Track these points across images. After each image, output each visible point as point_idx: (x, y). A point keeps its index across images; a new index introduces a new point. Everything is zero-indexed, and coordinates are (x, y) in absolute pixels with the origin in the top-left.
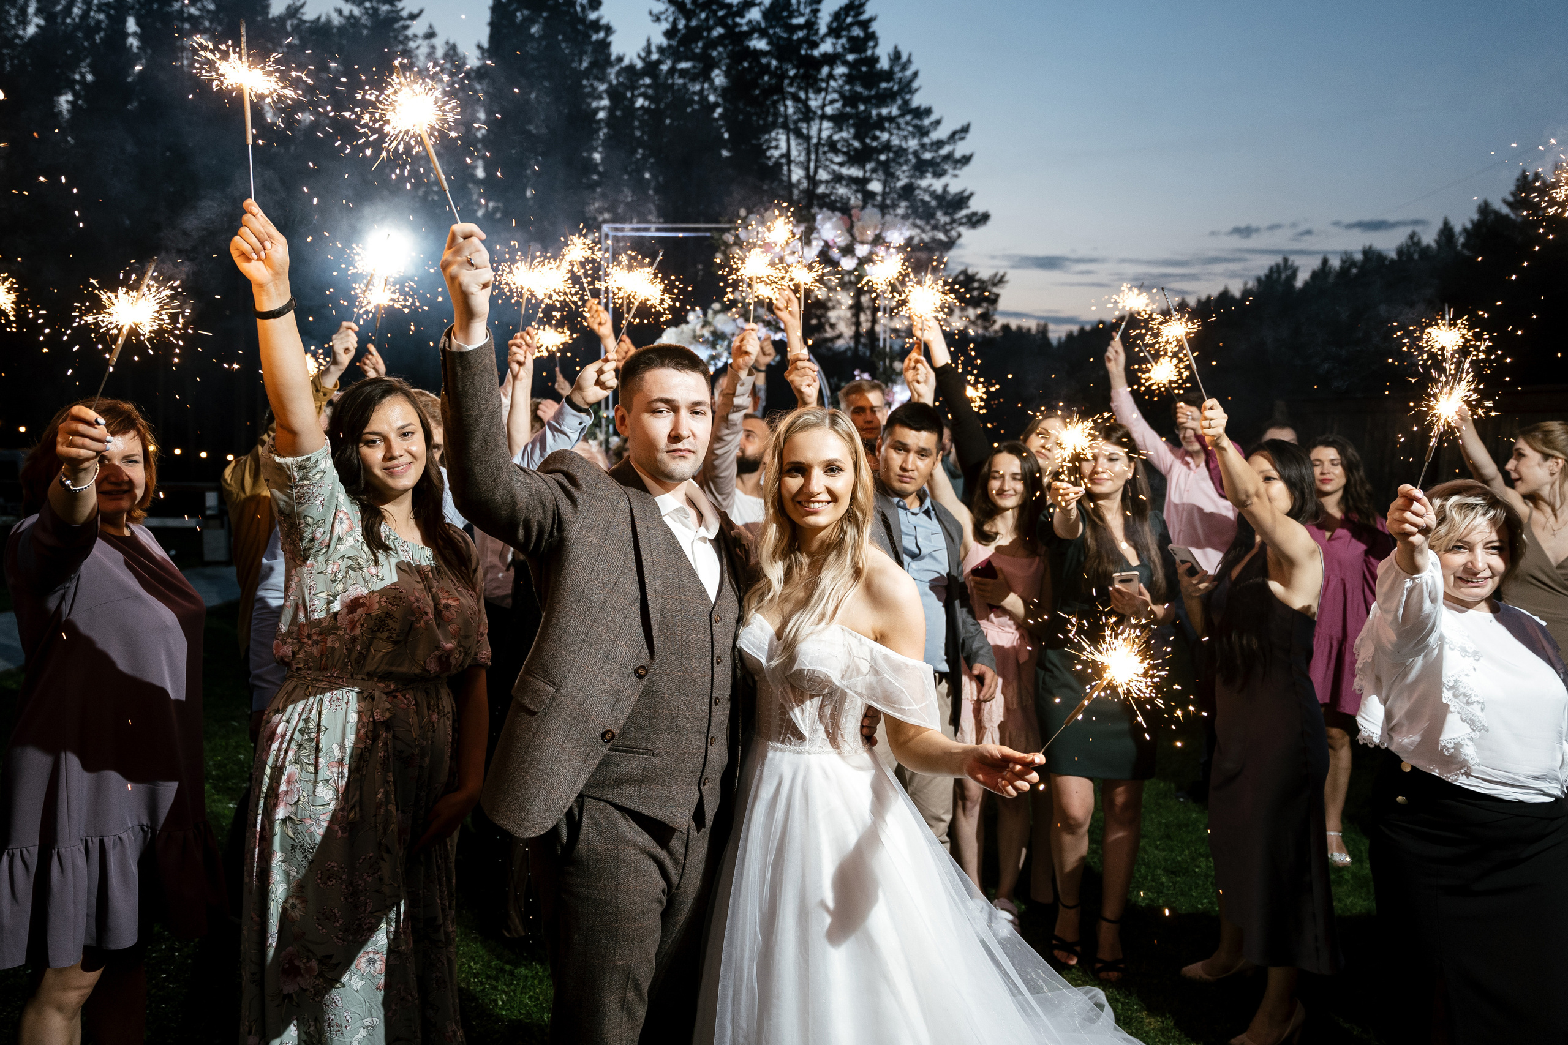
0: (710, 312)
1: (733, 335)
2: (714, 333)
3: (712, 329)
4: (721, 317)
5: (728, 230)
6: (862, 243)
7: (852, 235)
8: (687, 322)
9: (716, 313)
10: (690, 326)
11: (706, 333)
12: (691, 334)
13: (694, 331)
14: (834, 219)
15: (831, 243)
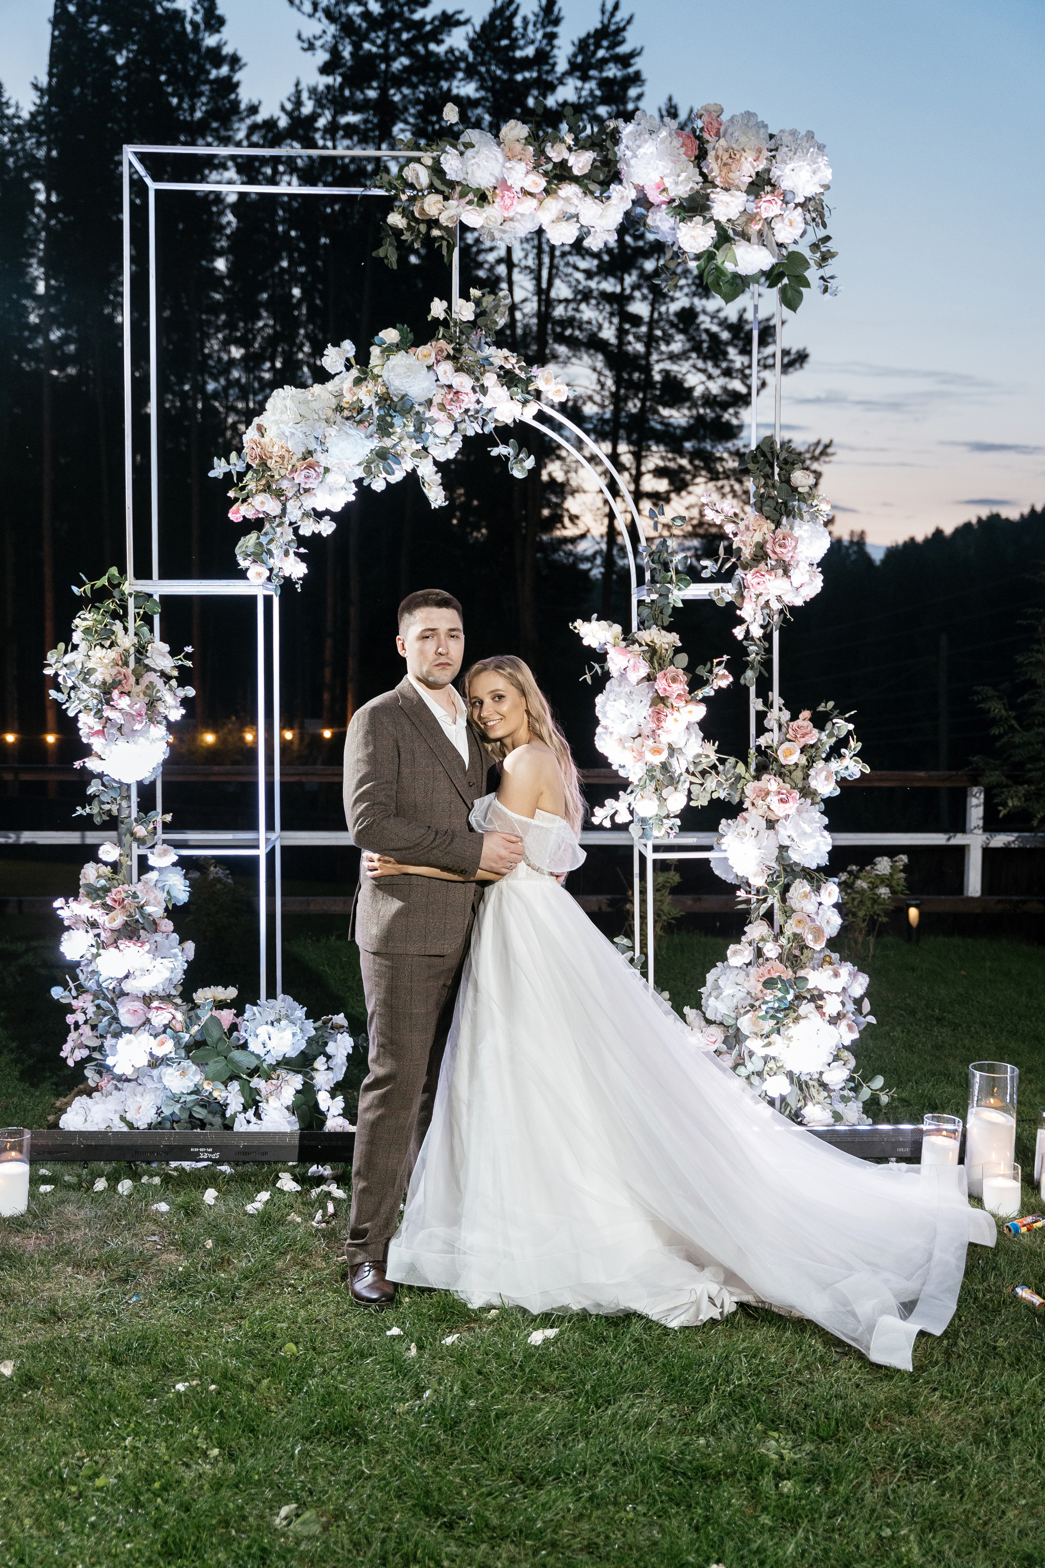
0: (375, 351)
1: (429, 402)
2: (384, 400)
3: (380, 390)
4: (399, 359)
5: (418, 160)
6: (727, 190)
7: (702, 174)
8: (323, 376)
9: (389, 350)
10: (330, 385)
11: (366, 396)
12: (333, 403)
13: (339, 395)
14: (664, 133)
15: (654, 196)
